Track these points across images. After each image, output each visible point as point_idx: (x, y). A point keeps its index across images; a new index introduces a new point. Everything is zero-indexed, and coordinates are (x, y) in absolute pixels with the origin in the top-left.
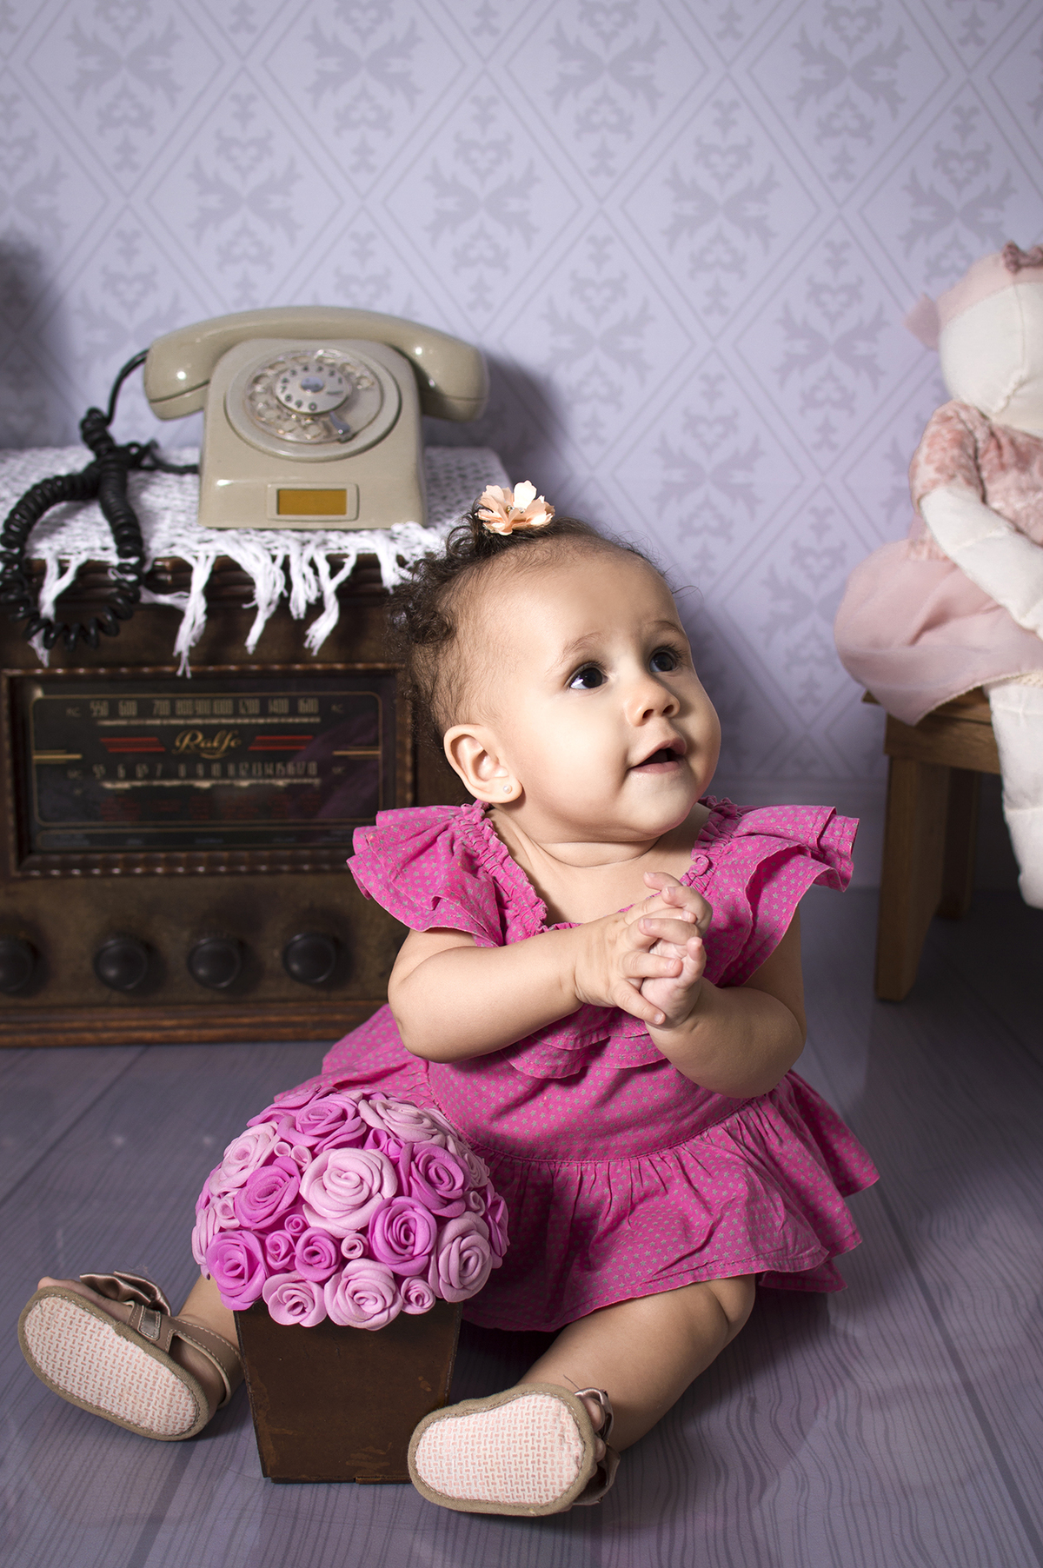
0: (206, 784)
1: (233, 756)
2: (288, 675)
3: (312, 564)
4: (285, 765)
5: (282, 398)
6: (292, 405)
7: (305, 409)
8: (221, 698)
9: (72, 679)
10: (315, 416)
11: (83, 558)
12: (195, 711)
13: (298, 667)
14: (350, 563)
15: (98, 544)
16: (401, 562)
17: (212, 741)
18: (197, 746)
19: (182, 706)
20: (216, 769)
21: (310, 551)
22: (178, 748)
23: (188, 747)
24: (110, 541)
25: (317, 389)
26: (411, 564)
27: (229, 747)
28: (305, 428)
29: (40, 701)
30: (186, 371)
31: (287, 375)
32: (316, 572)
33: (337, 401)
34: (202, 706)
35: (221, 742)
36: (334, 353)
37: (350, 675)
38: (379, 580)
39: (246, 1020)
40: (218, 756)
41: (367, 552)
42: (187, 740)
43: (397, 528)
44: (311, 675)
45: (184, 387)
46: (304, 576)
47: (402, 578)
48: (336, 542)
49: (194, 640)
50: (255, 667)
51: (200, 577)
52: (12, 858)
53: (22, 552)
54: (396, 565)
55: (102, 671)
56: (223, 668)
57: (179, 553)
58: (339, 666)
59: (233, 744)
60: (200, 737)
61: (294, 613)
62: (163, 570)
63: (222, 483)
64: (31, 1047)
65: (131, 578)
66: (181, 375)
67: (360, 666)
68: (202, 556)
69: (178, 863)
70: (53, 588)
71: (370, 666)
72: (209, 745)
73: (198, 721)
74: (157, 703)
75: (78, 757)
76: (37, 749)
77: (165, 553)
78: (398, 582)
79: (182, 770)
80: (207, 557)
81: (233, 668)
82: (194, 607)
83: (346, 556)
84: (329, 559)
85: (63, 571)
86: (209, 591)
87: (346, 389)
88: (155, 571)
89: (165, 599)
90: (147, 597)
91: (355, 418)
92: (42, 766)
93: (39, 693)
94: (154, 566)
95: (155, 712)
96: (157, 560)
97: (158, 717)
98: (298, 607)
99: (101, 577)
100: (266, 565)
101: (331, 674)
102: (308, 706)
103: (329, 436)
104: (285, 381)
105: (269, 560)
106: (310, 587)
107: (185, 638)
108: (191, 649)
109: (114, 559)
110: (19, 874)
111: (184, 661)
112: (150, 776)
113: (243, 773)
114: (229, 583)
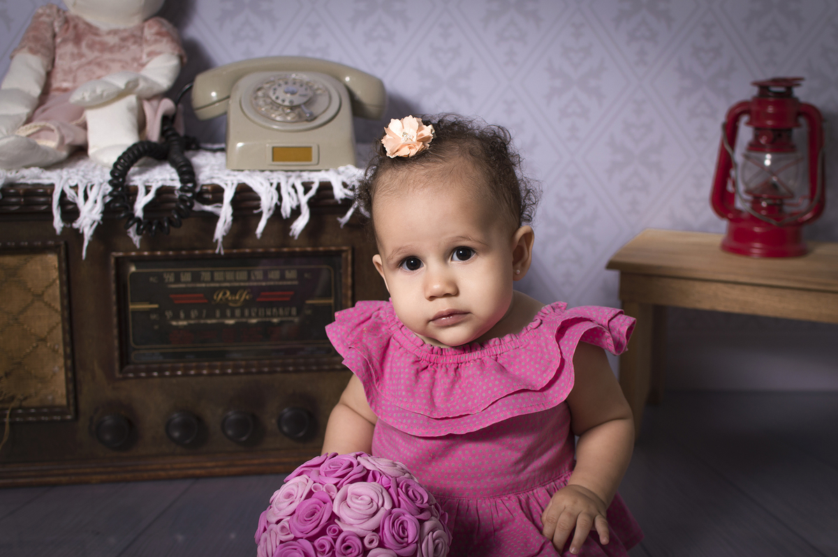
0: (231, 322)
1: (247, 304)
2: (278, 255)
3: (294, 187)
4: (278, 310)
5: (274, 98)
6: (279, 101)
7: (287, 103)
8: (240, 270)
9: (152, 260)
10: (292, 108)
11: (160, 184)
12: (225, 278)
13: (285, 250)
14: (315, 187)
15: (168, 177)
16: (345, 185)
17: (235, 295)
18: (227, 299)
19: (218, 276)
20: (238, 312)
21: (292, 181)
22: (215, 301)
23: (221, 299)
24: (176, 176)
25: (293, 93)
26: (351, 187)
27: (245, 299)
28: (287, 114)
29: (134, 273)
30: (217, 91)
31: (276, 86)
32: (296, 191)
33: (305, 99)
34: (230, 276)
35: (241, 296)
36: (304, 77)
37: (315, 255)
38: (332, 196)
39: (256, 462)
40: (239, 304)
41: (325, 180)
42: (220, 296)
43: (341, 169)
44: (292, 255)
45: (215, 99)
46: (289, 194)
47: (346, 195)
48: (306, 176)
49: (225, 231)
50: (260, 250)
51: (228, 195)
52: (117, 366)
53: (124, 181)
54: (342, 187)
55: (171, 253)
56: (242, 250)
57: (216, 182)
58: (309, 249)
59: (247, 297)
60: (228, 293)
61: (284, 215)
62: (207, 192)
63: (240, 145)
64: (127, 481)
65: (190, 195)
66: (214, 94)
67: (321, 249)
68: (229, 183)
69: (215, 367)
70: (142, 201)
71: (327, 249)
72: (234, 298)
73: (227, 284)
74: (203, 274)
75: (156, 306)
76: (132, 301)
77: (208, 182)
78: (343, 196)
79: (218, 313)
80: (233, 184)
81: (248, 250)
82: (225, 212)
83: (313, 183)
84: (304, 184)
85: (147, 192)
86: (234, 202)
87: (310, 93)
88: (202, 192)
89: (208, 208)
90: (198, 207)
91: (316, 109)
92: (135, 312)
93: (133, 269)
94: (201, 189)
95: (202, 279)
96: (203, 185)
97: (204, 282)
98: (286, 211)
99: (171, 196)
100: (267, 188)
101: (304, 255)
102: (291, 274)
103: (300, 118)
104: (275, 89)
105: (269, 185)
106: (293, 199)
107: (221, 230)
108: (224, 237)
109: (178, 185)
110: (121, 376)
111: (220, 245)
112: (199, 317)
113: (253, 314)
114: (245, 199)
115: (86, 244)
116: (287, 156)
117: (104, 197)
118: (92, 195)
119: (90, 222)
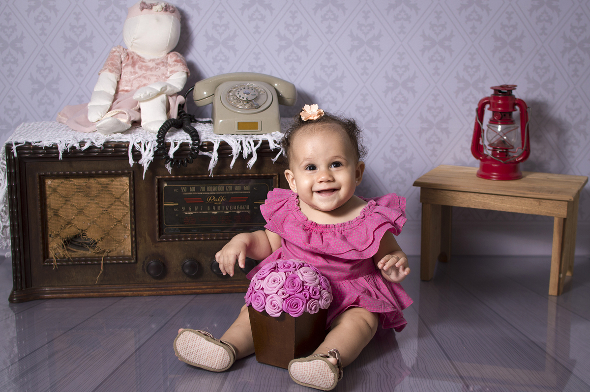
0: (216, 213)
1: (225, 203)
2: (240, 178)
3: (249, 143)
4: (240, 206)
5: (238, 96)
6: (241, 98)
7: (245, 99)
8: (221, 186)
9: (177, 180)
10: (248, 102)
11: (181, 141)
12: (213, 190)
13: (244, 175)
14: (260, 143)
15: (185, 138)
16: (275, 142)
17: (218, 198)
18: (213, 201)
19: (209, 188)
20: (219, 208)
21: (248, 139)
22: (207, 201)
23: (210, 201)
24: (189, 137)
25: (248, 94)
26: (278, 143)
27: (223, 201)
28: (245, 105)
29: (166, 187)
30: (207, 91)
31: (239, 90)
32: (250, 145)
33: (254, 97)
34: (215, 189)
35: (220, 199)
36: (254, 84)
37: (259, 178)
38: (269, 148)
39: (228, 286)
40: (219, 204)
41: (265, 139)
42: (210, 199)
43: (273, 133)
44: (248, 178)
45: (206, 96)
46: (247, 146)
48: (255, 137)
49: (214, 165)
50: (231, 175)
51: (216, 147)
52: (157, 234)
53: (164, 140)
54: (273, 143)
55: (186, 177)
56: (222, 175)
57: (209, 140)
58: (256, 175)
60: (214, 198)
61: (244, 157)
62: (205, 145)
63: (221, 121)
64: (162, 295)
65: (197, 147)
66: (205, 93)
67: (263, 174)
68: (216, 141)
69: (207, 236)
70: (172, 151)
71: (266, 174)
72: (217, 200)
73: (214, 193)
74: (201, 187)
75: (177, 204)
76: (165, 202)
77: (206, 140)
78: (275, 148)
79: (209, 209)
80: (218, 141)
81: (225, 175)
82: (214, 156)
83: (259, 141)
84: (254, 141)
85: (175, 145)
86: (218, 151)
87: (257, 94)
88: (203, 145)
89: (206, 154)
90: (201, 153)
91: (260, 102)
92: (166, 207)
93: (166, 185)
94: (202, 144)
95: (201, 190)
96: (203, 142)
97: (202, 192)
98: (245, 155)
99: (186, 147)
100: (235, 143)
101: (253, 177)
102: (247, 188)
103: (252, 107)
104: (239, 92)
106: (249, 149)
107: (212, 165)
108: (213, 168)
109: (191, 142)
110: (159, 240)
111: (211, 172)
112: (199, 210)
113: (227, 209)
114: (225, 149)
115: (145, 172)
116: (245, 127)
117: (154, 148)
118: (148, 148)
119: (147, 161)
